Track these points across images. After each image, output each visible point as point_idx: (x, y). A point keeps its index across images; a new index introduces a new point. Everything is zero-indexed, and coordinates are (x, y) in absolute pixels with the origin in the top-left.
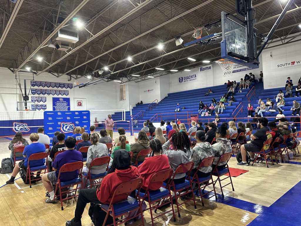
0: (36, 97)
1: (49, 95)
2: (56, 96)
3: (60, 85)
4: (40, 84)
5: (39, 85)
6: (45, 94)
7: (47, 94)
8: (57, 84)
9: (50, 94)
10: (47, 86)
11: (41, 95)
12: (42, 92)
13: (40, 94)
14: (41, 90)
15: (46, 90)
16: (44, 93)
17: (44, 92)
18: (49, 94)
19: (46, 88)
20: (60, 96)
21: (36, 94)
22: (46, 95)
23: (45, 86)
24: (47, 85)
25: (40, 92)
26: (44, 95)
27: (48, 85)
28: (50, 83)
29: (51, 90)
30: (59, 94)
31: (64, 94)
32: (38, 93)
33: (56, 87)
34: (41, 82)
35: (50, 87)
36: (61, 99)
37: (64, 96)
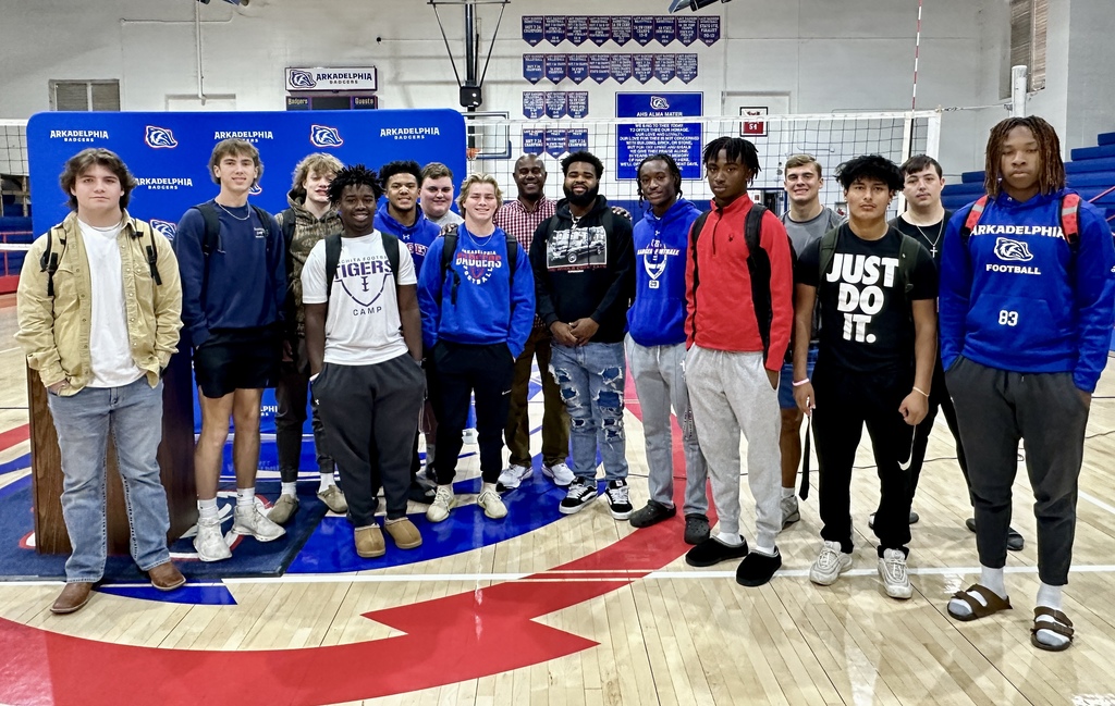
0: (544, 95)
1: (600, 82)
2: (633, 87)
3: (657, 26)
4: (563, 28)
5: (556, 35)
6: (583, 76)
7: (594, 76)
8: (644, 24)
9: (605, 76)
10: (594, 39)
11: (568, 85)
12: (570, 69)
13: (562, 76)
14: (567, 57)
15: (588, 58)
16: (578, 75)
17: (580, 70)
18: (600, 77)
19: (589, 47)
20: (654, 86)
21: (545, 78)
22: (588, 84)
23: (583, 39)
24: (593, 32)
25: (563, 67)
26: (578, 83)
27: (600, 34)
28: (610, 20)
29: (610, 57)
30: (649, 77)
31: (672, 75)
32: (550, 77)
33: (638, 38)
34: (566, 19)
35: (605, 39)
36: (660, 99)
37: (676, 86)
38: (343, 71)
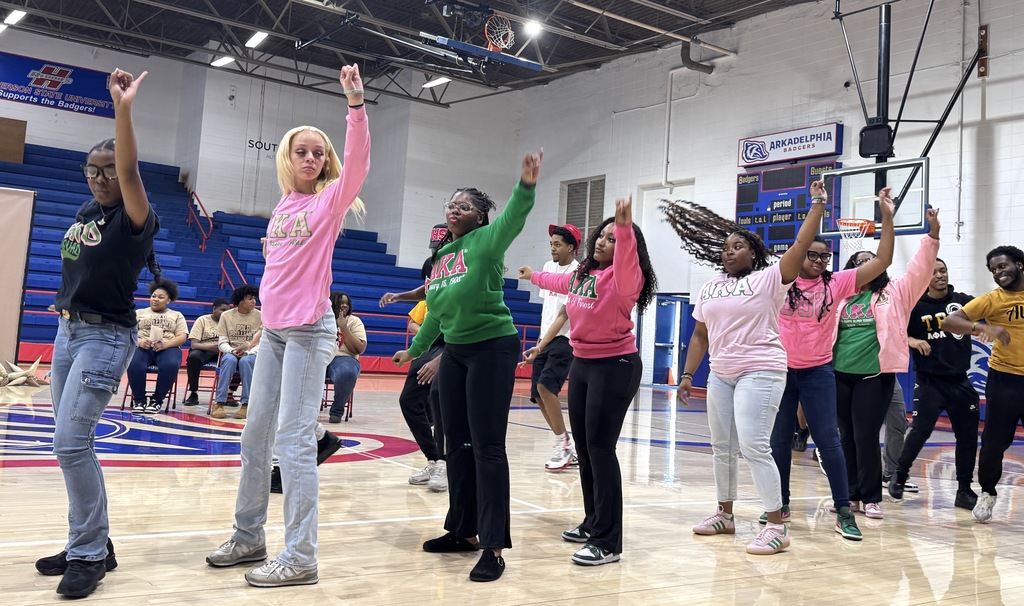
38: (798, 134)
